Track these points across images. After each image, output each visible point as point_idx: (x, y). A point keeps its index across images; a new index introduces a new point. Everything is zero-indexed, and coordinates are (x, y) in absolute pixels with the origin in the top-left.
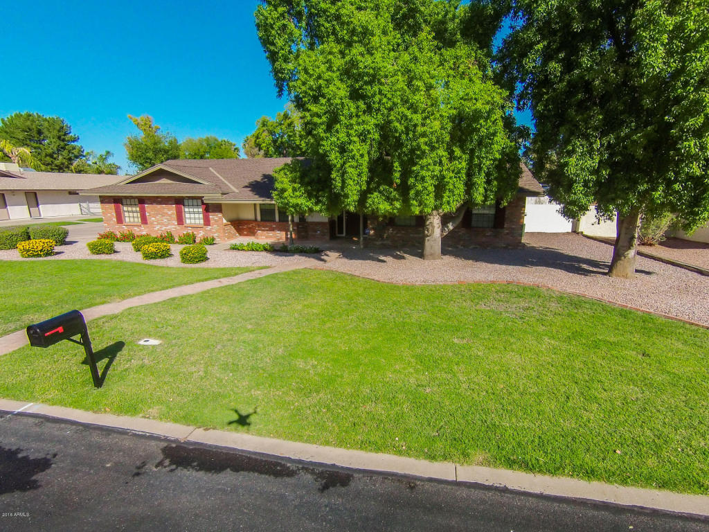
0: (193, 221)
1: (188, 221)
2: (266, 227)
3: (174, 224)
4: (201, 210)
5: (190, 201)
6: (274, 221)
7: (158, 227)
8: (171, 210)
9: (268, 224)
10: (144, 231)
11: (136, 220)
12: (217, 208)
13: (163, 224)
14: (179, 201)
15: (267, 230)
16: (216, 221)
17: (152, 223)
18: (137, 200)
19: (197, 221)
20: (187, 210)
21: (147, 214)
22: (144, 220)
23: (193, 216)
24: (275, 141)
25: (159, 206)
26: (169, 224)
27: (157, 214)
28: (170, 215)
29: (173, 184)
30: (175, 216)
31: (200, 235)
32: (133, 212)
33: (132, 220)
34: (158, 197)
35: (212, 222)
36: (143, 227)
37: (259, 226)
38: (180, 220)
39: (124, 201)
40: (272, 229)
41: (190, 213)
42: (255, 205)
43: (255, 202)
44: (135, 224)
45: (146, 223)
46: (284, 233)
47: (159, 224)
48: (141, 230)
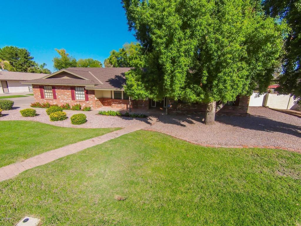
0: (80, 98)
1: (77, 98)
2: (117, 102)
4: (84, 93)
5: (79, 88)
6: (121, 99)
7: (62, 101)
8: (68, 92)
9: (118, 100)
10: (55, 102)
11: (51, 97)
12: (92, 92)
13: (64, 99)
14: (73, 88)
15: (117, 104)
16: (91, 98)
17: (59, 99)
18: (51, 87)
19: (82, 99)
20: (77, 92)
21: (56, 94)
22: (55, 97)
23: (80, 96)
24: (118, 61)
25: (62, 90)
26: (67, 99)
27: (61, 95)
28: (68, 95)
29: (69, 79)
30: (70, 96)
31: (83, 106)
32: (49, 93)
33: (49, 97)
34: (62, 86)
35: (89, 99)
36: (54, 101)
37: (113, 101)
38: (73, 98)
39: (45, 87)
40: (120, 103)
41: (78, 94)
42: (111, 91)
43: (112, 90)
44: (50, 99)
45: (56, 99)
46: (126, 105)
47: (62, 99)
48: (53, 102)
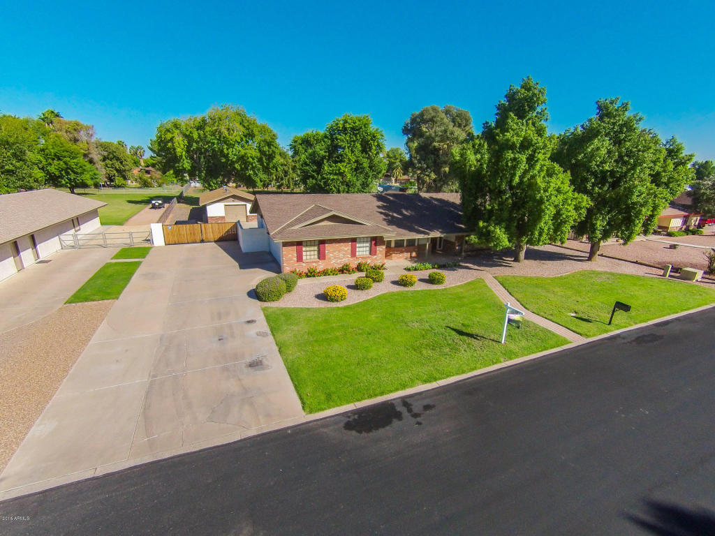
1: (357, 254)
3: (348, 257)
4: (368, 244)
6: (403, 246)
7: (334, 261)
8: (347, 247)
9: (400, 249)
10: (321, 266)
11: (313, 257)
12: (383, 242)
13: (339, 258)
14: (354, 240)
16: (381, 251)
17: (330, 258)
18: (317, 242)
19: (364, 253)
20: (358, 245)
21: (326, 252)
22: (321, 256)
23: (363, 249)
25: (337, 245)
26: (344, 257)
27: (335, 252)
28: (346, 251)
30: (350, 251)
32: (311, 251)
33: (308, 257)
35: (378, 252)
36: (321, 262)
37: (394, 251)
38: (353, 254)
39: (304, 244)
40: (402, 252)
41: (360, 247)
44: (312, 261)
45: (325, 259)
47: (335, 258)
48: (319, 265)
